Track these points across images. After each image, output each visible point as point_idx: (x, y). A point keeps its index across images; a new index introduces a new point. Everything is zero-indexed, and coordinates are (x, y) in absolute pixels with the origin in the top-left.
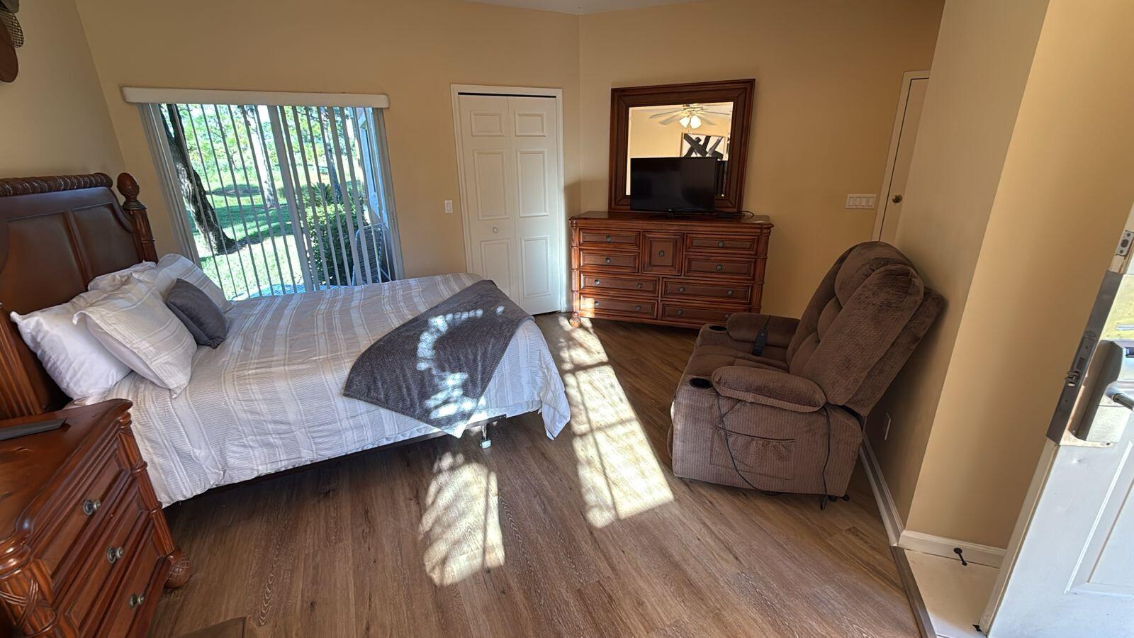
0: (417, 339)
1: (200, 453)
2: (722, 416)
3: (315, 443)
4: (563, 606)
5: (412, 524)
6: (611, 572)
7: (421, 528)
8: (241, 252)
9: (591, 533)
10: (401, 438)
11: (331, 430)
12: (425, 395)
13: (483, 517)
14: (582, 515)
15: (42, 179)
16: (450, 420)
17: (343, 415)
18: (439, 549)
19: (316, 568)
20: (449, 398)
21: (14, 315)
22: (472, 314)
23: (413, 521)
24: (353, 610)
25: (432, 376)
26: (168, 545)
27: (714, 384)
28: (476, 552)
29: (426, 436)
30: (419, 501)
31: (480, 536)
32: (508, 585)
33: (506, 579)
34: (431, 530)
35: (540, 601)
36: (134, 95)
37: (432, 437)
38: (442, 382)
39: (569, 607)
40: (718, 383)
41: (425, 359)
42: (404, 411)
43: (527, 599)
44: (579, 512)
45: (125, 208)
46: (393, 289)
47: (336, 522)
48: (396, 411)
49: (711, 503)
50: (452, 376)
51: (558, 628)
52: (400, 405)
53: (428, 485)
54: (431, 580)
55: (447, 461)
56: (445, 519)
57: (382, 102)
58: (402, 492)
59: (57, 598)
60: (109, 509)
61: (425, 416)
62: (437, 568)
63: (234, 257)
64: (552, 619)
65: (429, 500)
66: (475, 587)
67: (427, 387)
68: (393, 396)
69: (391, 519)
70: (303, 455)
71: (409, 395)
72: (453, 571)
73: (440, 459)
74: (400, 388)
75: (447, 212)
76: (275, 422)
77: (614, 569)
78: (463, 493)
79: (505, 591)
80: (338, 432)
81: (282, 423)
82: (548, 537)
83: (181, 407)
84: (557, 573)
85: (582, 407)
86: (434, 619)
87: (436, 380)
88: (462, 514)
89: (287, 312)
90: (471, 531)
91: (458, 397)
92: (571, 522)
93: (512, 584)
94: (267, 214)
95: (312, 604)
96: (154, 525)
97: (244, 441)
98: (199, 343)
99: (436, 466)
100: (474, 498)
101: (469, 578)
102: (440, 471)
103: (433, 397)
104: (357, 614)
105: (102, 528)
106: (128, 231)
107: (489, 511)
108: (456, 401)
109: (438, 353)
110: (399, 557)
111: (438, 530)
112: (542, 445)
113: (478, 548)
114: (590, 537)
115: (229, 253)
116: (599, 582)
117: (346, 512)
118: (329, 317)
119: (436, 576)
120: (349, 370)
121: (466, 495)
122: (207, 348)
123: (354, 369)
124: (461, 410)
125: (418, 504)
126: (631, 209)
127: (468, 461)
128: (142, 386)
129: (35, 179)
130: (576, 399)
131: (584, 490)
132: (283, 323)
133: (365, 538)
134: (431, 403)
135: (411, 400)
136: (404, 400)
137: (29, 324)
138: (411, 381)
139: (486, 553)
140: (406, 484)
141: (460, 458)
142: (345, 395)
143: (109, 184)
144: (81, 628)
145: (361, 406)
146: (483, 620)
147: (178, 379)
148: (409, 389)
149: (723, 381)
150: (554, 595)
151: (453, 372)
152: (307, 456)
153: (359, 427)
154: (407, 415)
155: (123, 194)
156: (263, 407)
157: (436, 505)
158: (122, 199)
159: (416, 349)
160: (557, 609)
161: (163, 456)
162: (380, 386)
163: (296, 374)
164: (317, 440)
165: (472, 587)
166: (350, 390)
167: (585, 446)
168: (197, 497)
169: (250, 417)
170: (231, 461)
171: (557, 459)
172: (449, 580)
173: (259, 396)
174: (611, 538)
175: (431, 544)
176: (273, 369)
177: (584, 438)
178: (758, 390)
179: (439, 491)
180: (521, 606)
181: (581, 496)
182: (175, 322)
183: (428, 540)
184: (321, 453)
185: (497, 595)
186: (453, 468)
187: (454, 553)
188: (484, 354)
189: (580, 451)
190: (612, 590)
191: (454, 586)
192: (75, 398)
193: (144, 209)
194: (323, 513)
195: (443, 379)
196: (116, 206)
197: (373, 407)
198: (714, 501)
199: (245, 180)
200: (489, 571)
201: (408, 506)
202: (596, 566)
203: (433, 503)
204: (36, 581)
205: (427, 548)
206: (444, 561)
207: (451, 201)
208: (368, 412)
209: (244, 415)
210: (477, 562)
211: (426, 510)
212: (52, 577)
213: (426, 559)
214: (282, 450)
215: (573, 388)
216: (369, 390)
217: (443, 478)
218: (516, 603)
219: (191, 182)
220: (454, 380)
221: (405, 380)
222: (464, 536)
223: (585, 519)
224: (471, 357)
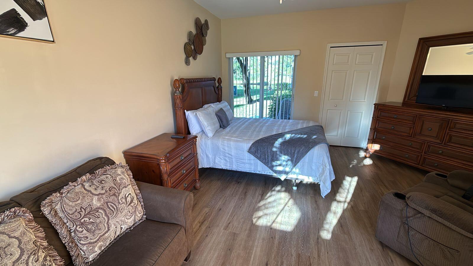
0: (276, 140)
1: (210, 156)
2: (408, 217)
3: (237, 164)
4: (290, 255)
5: (256, 202)
6: (317, 256)
7: (258, 205)
8: (254, 104)
9: (318, 239)
10: (263, 173)
11: (242, 162)
12: (273, 160)
13: (280, 211)
14: (318, 231)
15: (200, 79)
16: (280, 172)
17: (246, 158)
18: (260, 213)
19: (226, 201)
20: (281, 164)
21: (185, 111)
22: (302, 136)
23: (258, 201)
24: (228, 217)
25: (277, 154)
26: (197, 177)
27: (406, 199)
28: (271, 221)
29: (272, 175)
30: (263, 196)
31: (275, 216)
32: (275, 237)
33: (275, 235)
34: (261, 207)
35: (282, 248)
36: (228, 55)
37: (274, 177)
38: (280, 157)
39: (292, 256)
40: (408, 198)
41: (276, 147)
42: (265, 163)
43: (279, 245)
44: (317, 229)
45: (218, 87)
46: (282, 122)
47: (236, 191)
48: (263, 163)
49: (392, 261)
50: (284, 156)
51: (283, 260)
52: (264, 161)
53: (268, 193)
54: (252, 221)
55: (278, 188)
56: (267, 206)
57: (297, 53)
58: (259, 191)
59: (170, 175)
60: (186, 161)
61: (271, 167)
62: (256, 218)
63: (251, 105)
64: (283, 257)
65: (266, 198)
66: (264, 230)
67: (274, 157)
68: (263, 157)
69: (251, 197)
70: (233, 167)
71: (268, 158)
72: (260, 222)
73: (276, 187)
74: (265, 155)
75: (315, 96)
76: (229, 154)
77: (319, 256)
78: (277, 201)
79: (273, 238)
80: (244, 163)
81: (230, 155)
82: (299, 230)
83: (209, 142)
84: (295, 244)
85: (346, 191)
86: (247, 232)
87: (278, 156)
88: (273, 207)
89: (246, 123)
90: (273, 213)
91: (285, 165)
92: (312, 230)
93: (276, 237)
94: (267, 92)
95: (220, 209)
96: (195, 170)
97: (220, 157)
98: (220, 127)
99: (274, 188)
100: (280, 204)
101: (264, 227)
102: (274, 190)
103: (276, 162)
104: (229, 218)
105: (184, 164)
106: (216, 93)
107: (283, 211)
108: (284, 166)
109: (281, 147)
110: (247, 210)
111: (263, 207)
112: (318, 198)
113: (272, 220)
114: (317, 240)
115: (250, 104)
116: (309, 256)
117: (241, 190)
118: (256, 127)
119: (254, 220)
120: (251, 144)
121: (278, 202)
122: (222, 129)
123: (253, 144)
124: (285, 170)
125: (262, 197)
126: (416, 103)
127: (285, 191)
128: (204, 134)
129: (198, 79)
130: (345, 186)
131: (325, 222)
132: (243, 126)
133: (241, 199)
134: (274, 164)
135: (268, 160)
136: (266, 159)
137: (188, 113)
138: (269, 154)
139: (274, 223)
140: (261, 190)
141: (284, 189)
142: (248, 152)
143: (215, 80)
144: (172, 184)
145: (252, 157)
146: (261, 242)
147: (210, 134)
148: (268, 156)
149: (411, 198)
150: (289, 250)
151: (285, 155)
152: (234, 168)
153: (251, 164)
154: (266, 165)
155: (218, 83)
156: (226, 148)
157: (267, 200)
158: (217, 85)
159: (274, 143)
160: (287, 254)
161: (203, 154)
162: (259, 152)
163: (237, 141)
164: (238, 164)
165: (263, 230)
166: (250, 151)
167: (337, 207)
168: (207, 168)
169: (223, 150)
170: (216, 161)
171: (321, 206)
172: (258, 223)
173: (226, 145)
174: (325, 245)
175: (258, 211)
176: (232, 138)
177: (339, 204)
178: (434, 211)
179: (270, 196)
180: (275, 246)
181: (323, 223)
182: (216, 119)
183: (258, 209)
184: (238, 168)
185: (270, 237)
186: (279, 191)
187: (263, 217)
188: (298, 152)
189: (334, 207)
190: (313, 262)
191: (257, 227)
192: (191, 133)
193: (222, 88)
194: (235, 187)
195: (280, 156)
196: (215, 86)
197: (256, 159)
198: (394, 261)
199: (267, 80)
200: (271, 229)
201: (258, 196)
202: (312, 251)
203: (266, 199)
204: (166, 167)
205: (257, 211)
206: (259, 218)
207: (318, 92)
208: (254, 160)
209: (222, 149)
210: (269, 224)
211: (263, 200)
212: (170, 169)
213: (255, 214)
214: (229, 163)
215: (348, 182)
216: (256, 152)
217: (273, 193)
218: (274, 243)
219: (246, 80)
220: (284, 158)
221: (267, 153)
222: (270, 214)
223: (319, 232)
224: (293, 151)
